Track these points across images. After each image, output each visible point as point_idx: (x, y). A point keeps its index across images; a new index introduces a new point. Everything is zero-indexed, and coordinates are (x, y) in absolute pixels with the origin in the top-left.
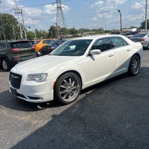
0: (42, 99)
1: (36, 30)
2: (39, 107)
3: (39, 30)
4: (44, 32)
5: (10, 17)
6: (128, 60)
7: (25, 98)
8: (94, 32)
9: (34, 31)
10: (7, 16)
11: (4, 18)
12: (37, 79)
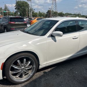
1: (40, 12)
4: (44, 13)
5: (26, 3)
8: (75, 16)
10: (24, 3)
11: (23, 4)
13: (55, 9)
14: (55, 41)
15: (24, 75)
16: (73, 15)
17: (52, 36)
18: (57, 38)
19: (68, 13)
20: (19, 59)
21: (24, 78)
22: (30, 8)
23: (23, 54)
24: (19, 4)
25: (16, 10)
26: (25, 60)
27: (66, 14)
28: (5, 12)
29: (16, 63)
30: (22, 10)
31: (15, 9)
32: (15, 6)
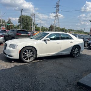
0: (13, 57)
1: (42, 26)
2: (13, 61)
3: (44, 27)
4: (47, 28)
6: (71, 47)
7: (6, 55)
8: (77, 32)
9: (41, 27)
10: (28, 17)
11: (26, 18)
12: (13, 47)
13: (57, 24)
14: (46, 43)
15: (29, 59)
16: (75, 31)
17: (45, 40)
18: (47, 42)
19: (71, 29)
20: (27, 50)
21: (29, 61)
22: (33, 23)
23: (30, 47)
24: (22, 18)
25: (19, 24)
26: (30, 51)
27: (68, 30)
28: (8, 24)
29: (25, 51)
30: (25, 23)
31: (19, 22)
32: (18, 20)
